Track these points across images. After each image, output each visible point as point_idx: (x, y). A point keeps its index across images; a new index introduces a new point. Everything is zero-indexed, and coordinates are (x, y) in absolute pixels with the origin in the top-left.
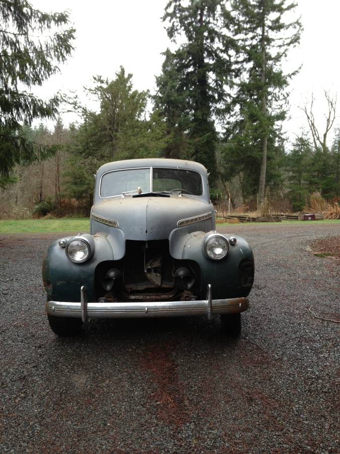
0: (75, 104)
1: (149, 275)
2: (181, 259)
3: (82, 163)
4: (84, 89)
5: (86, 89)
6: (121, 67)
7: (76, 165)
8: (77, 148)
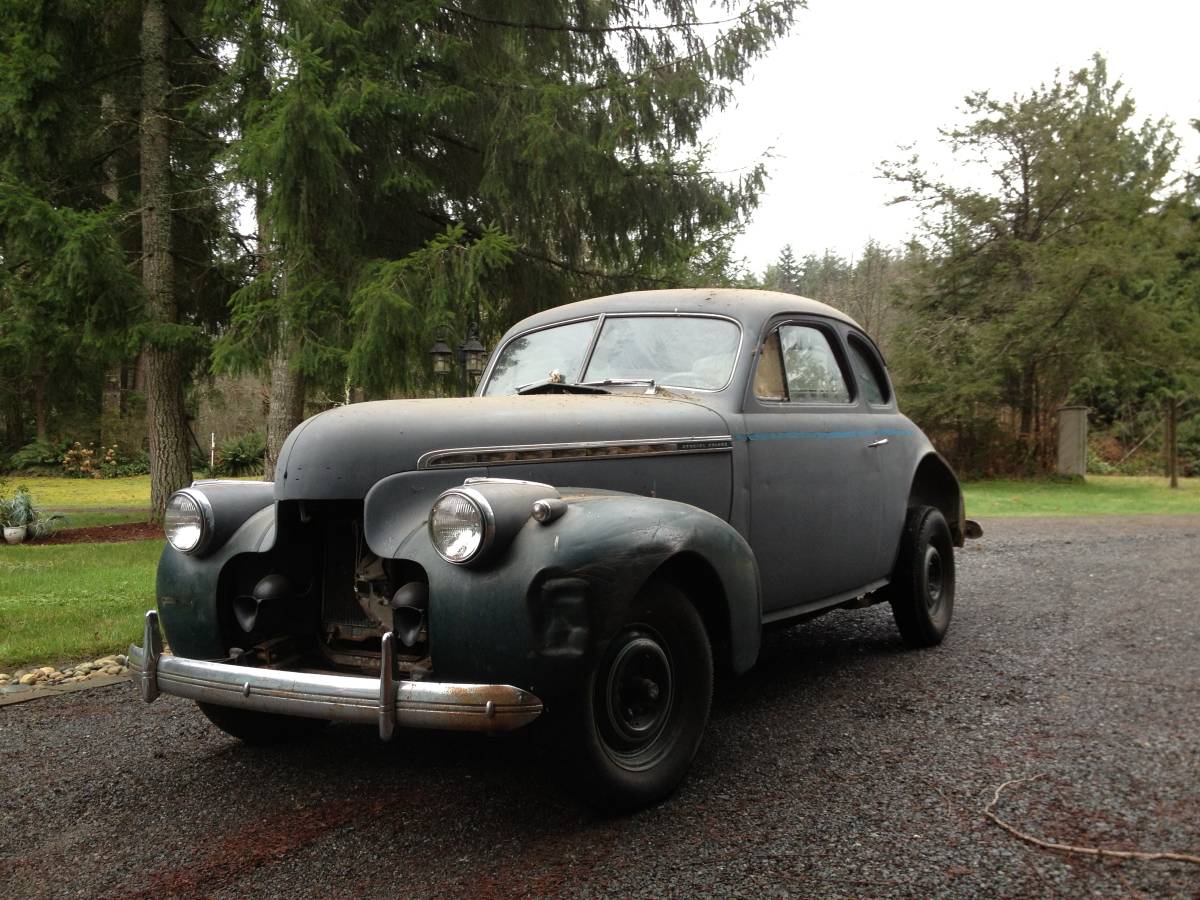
0: (913, 178)
1: (364, 601)
2: (391, 557)
3: (926, 333)
4: (941, 136)
5: (946, 134)
6: (1097, 56)
7: (907, 339)
8: (925, 294)
